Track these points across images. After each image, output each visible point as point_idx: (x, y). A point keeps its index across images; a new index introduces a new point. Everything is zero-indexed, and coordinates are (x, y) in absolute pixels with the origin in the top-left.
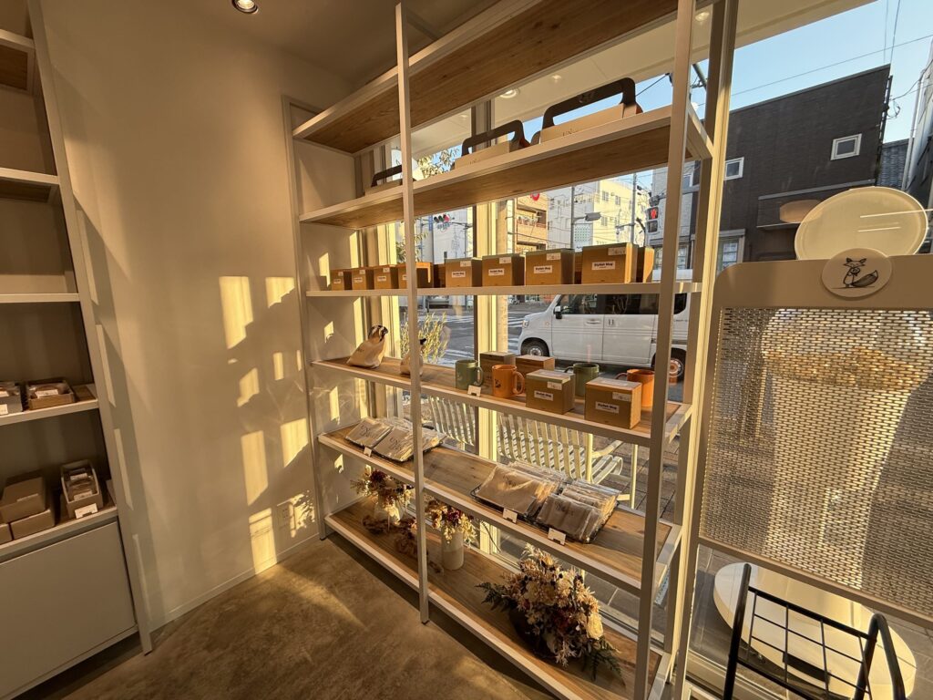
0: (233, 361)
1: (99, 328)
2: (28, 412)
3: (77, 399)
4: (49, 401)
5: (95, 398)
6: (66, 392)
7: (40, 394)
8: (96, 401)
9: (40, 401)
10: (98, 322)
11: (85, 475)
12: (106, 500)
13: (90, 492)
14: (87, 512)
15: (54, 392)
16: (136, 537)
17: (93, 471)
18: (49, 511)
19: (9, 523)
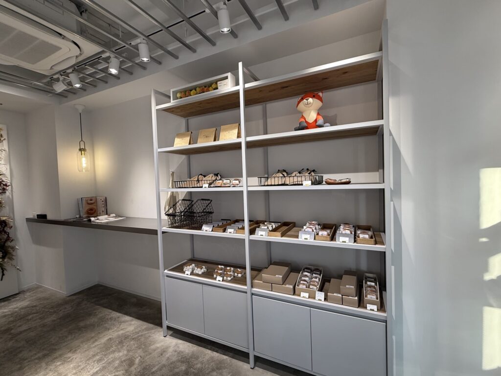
0: (484, 240)
1: (392, 203)
2: (355, 244)
3: (376, 243)
4: (364, 241)
5: (384, 245)
6: (371, 238)
7: (361, 236)
8: (384, 247)
9: (360, 240)
10: (392, 200)
11: (373, 284)
12: (382, 307)
13: (375, 297)
14: (371, 309)
15: (367, 236)
16: (394, 337)
17: (378, 283)
18: (356, 298)
19: (342, 295)
